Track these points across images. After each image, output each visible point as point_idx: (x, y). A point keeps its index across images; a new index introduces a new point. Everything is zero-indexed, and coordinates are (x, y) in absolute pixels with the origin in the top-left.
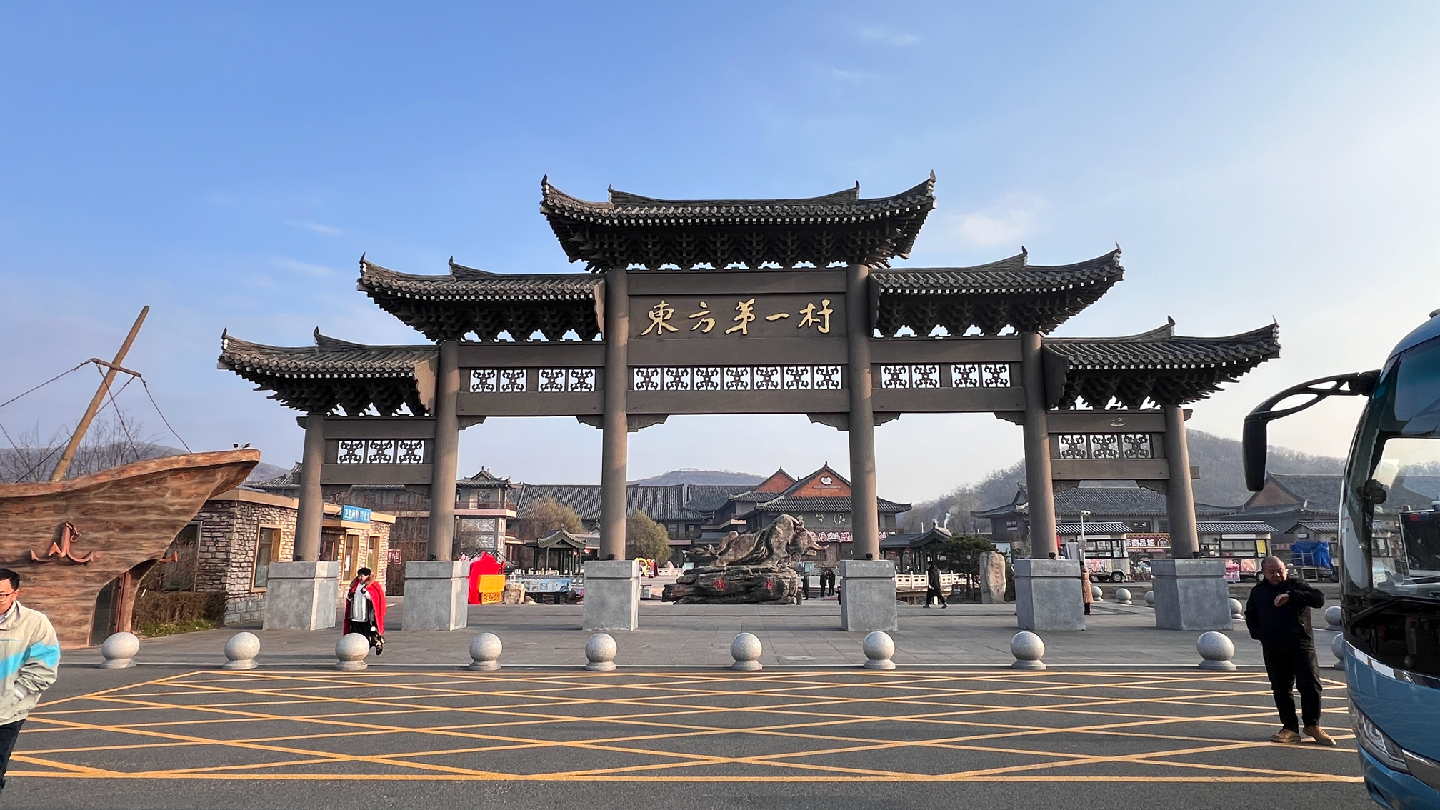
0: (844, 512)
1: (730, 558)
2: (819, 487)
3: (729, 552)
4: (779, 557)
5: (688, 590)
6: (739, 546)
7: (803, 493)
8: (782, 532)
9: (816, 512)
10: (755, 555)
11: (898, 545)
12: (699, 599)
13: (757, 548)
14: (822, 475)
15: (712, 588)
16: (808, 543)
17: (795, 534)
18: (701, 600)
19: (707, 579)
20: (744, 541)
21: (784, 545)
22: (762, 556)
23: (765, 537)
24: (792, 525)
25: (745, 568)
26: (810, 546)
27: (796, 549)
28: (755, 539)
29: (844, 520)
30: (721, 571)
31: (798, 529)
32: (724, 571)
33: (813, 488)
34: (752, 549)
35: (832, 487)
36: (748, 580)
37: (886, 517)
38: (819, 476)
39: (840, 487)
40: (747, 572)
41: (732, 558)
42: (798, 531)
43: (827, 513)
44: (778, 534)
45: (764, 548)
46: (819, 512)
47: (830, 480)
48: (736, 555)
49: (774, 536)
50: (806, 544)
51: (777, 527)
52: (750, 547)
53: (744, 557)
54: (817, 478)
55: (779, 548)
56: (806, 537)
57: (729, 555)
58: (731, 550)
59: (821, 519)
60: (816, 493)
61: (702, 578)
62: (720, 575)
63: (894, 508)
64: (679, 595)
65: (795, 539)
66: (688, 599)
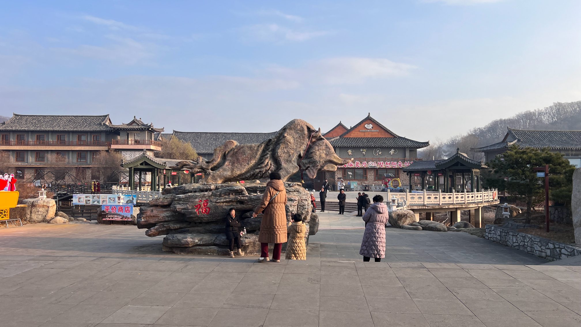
0: (380, 148)
1: (225, 173)
2: (364, 130)
3: (225, 166)
4: (288, 173)
5: (163, 214)
6: (238, 159)
7: (352, 135)
8: (292, 141)
9: (360, 148)
10: (258, 170)
11: (421, 169)
12: (177, 226)
13: (261, 161)
14: (366, 123)
15: (191, 213)
16: (326, 155)
17: (309, 143)
18: (180, 228)
19: (186, 200)
20: (244, 153)
21: (295, 158)
22: (267, 171)
23: (271, 147)
24: (306, 132)
25: (239, 185)
26: (328, 158)
27: (309, 163)
28: (258, 150)
29: (380, 153)
30: (206, 190)
31: (313, 137)
32: (210, 190)
33: (359, 131)
34: (253, 162)
35: (373, 130)
36: (241, 202)
37: (410, 151)
38: (364, 123)
39: (378, 131)
40: (239, 192)
41: (228, 174)
42: (314, 140)
43: (369, 148)
44: (286, 143)
45: (268, 161)
46: (363, 148)
47: (371, 126)
48: (232, 170)
49: (282, 146)
50: (324, 155)
51: (286, 135)
52: (251, 159)
53: (243, 172)
54: (362, 125)
55: (288, 161)
56: (324, 147)
57: (225, 170)
58: (226, 163)
59: (364, 153)
60: (361, 135)
61: (180, 199)
62: (204, 196)
63: (416, 145)
64: (152, 221)
65: (309, 151)
66: (164, 227)
